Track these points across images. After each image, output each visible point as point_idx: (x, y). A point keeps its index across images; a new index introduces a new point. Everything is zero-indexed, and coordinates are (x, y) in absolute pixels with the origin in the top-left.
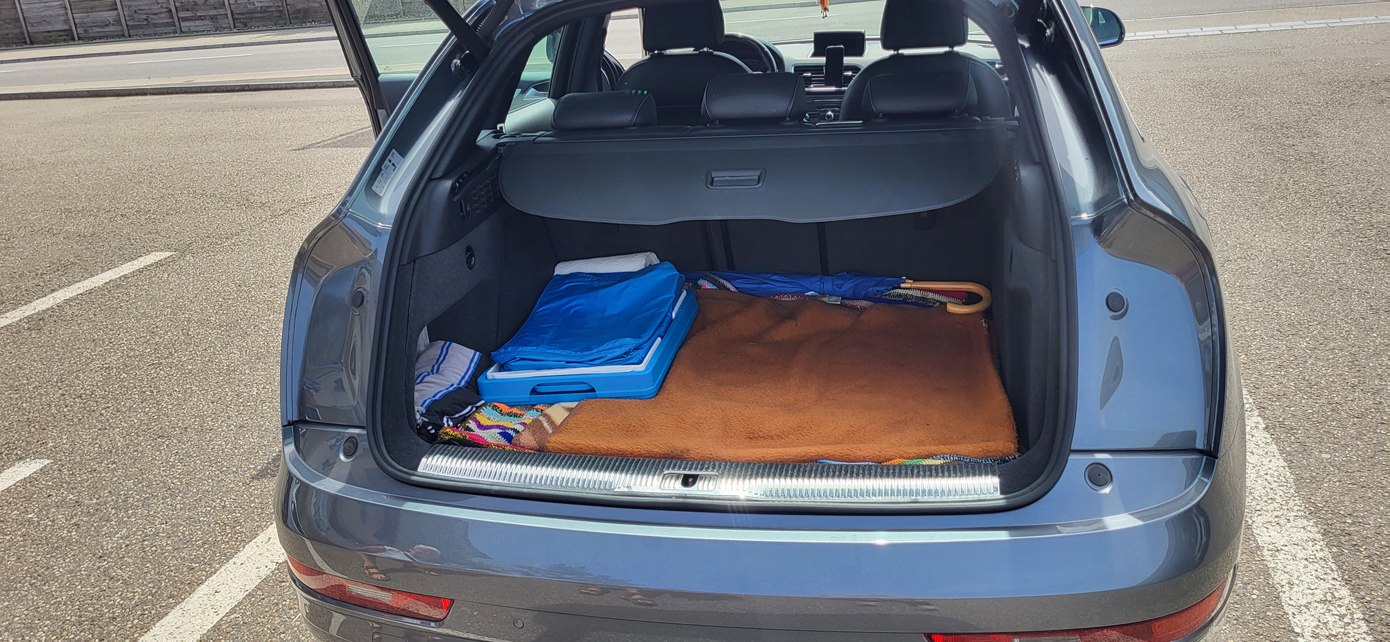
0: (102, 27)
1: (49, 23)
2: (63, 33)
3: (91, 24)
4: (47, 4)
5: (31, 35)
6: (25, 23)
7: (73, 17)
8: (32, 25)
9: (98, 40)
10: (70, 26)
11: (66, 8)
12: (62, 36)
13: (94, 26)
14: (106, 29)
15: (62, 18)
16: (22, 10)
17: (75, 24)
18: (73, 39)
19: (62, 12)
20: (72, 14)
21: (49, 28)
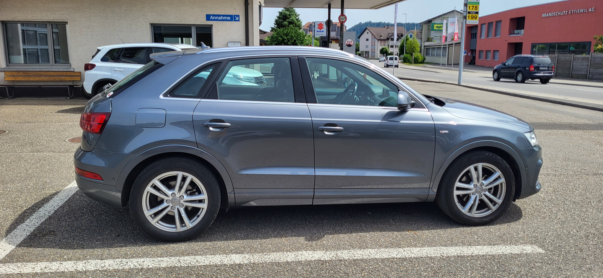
0: (599, 75)
1: (580, 71)
2: (583, 76)
3: (595, 74)
4: (582, 64)
5: (573, 75)
6: (572, 70)
7: (590, 70)
8: (574, 71)
9: (595, 80)
10: (587, 73)
11: (588, 66)
12: (583, 77)
13: (596, 75)
14: (600, 76)
15: (586, 70)
16: (573, 65)
17: (589, 73)
18: (586, 79)
19: (586, 67)
20: (590, 68)
21: (580, 73)
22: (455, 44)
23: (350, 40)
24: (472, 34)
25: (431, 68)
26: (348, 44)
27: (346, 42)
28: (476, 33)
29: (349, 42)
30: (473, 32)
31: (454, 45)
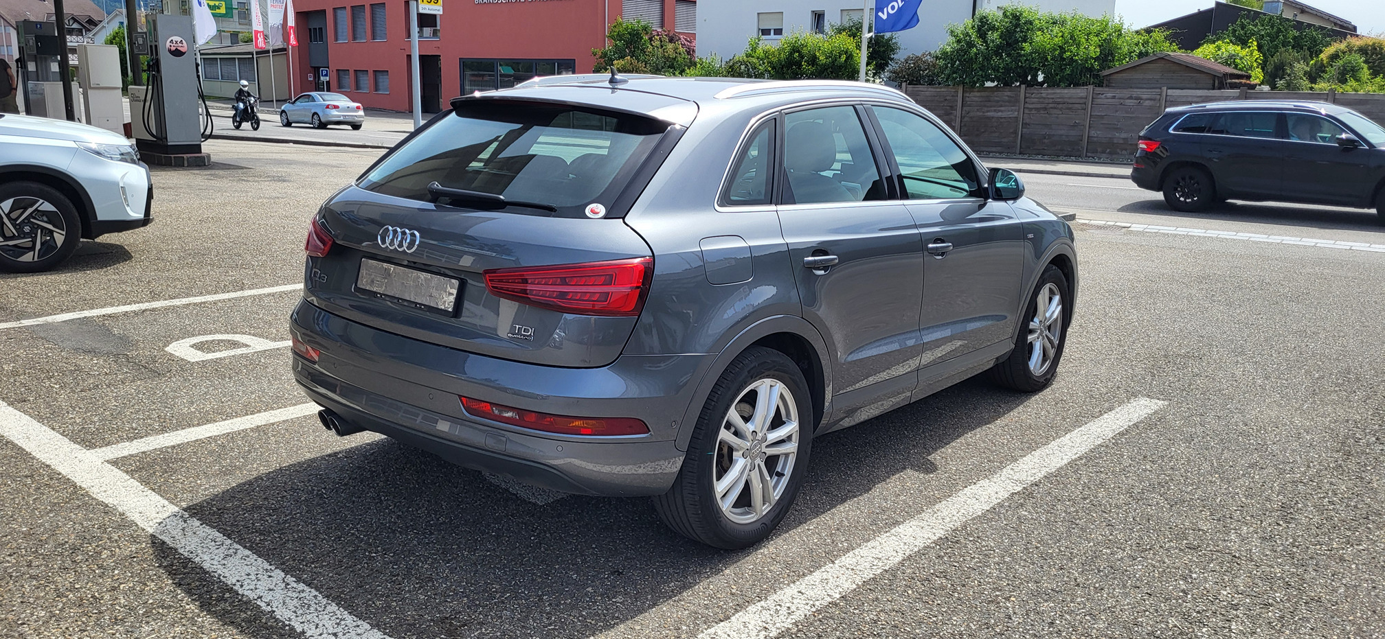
22: (274, 51)
23: (179, 39)
24: (310, 29)
25: (222, 108)
26: (173, 49)
27: (168, 44)
28: (321, 29)
29: (176, 42)
30: (315, 24)
31: (271, 54)
